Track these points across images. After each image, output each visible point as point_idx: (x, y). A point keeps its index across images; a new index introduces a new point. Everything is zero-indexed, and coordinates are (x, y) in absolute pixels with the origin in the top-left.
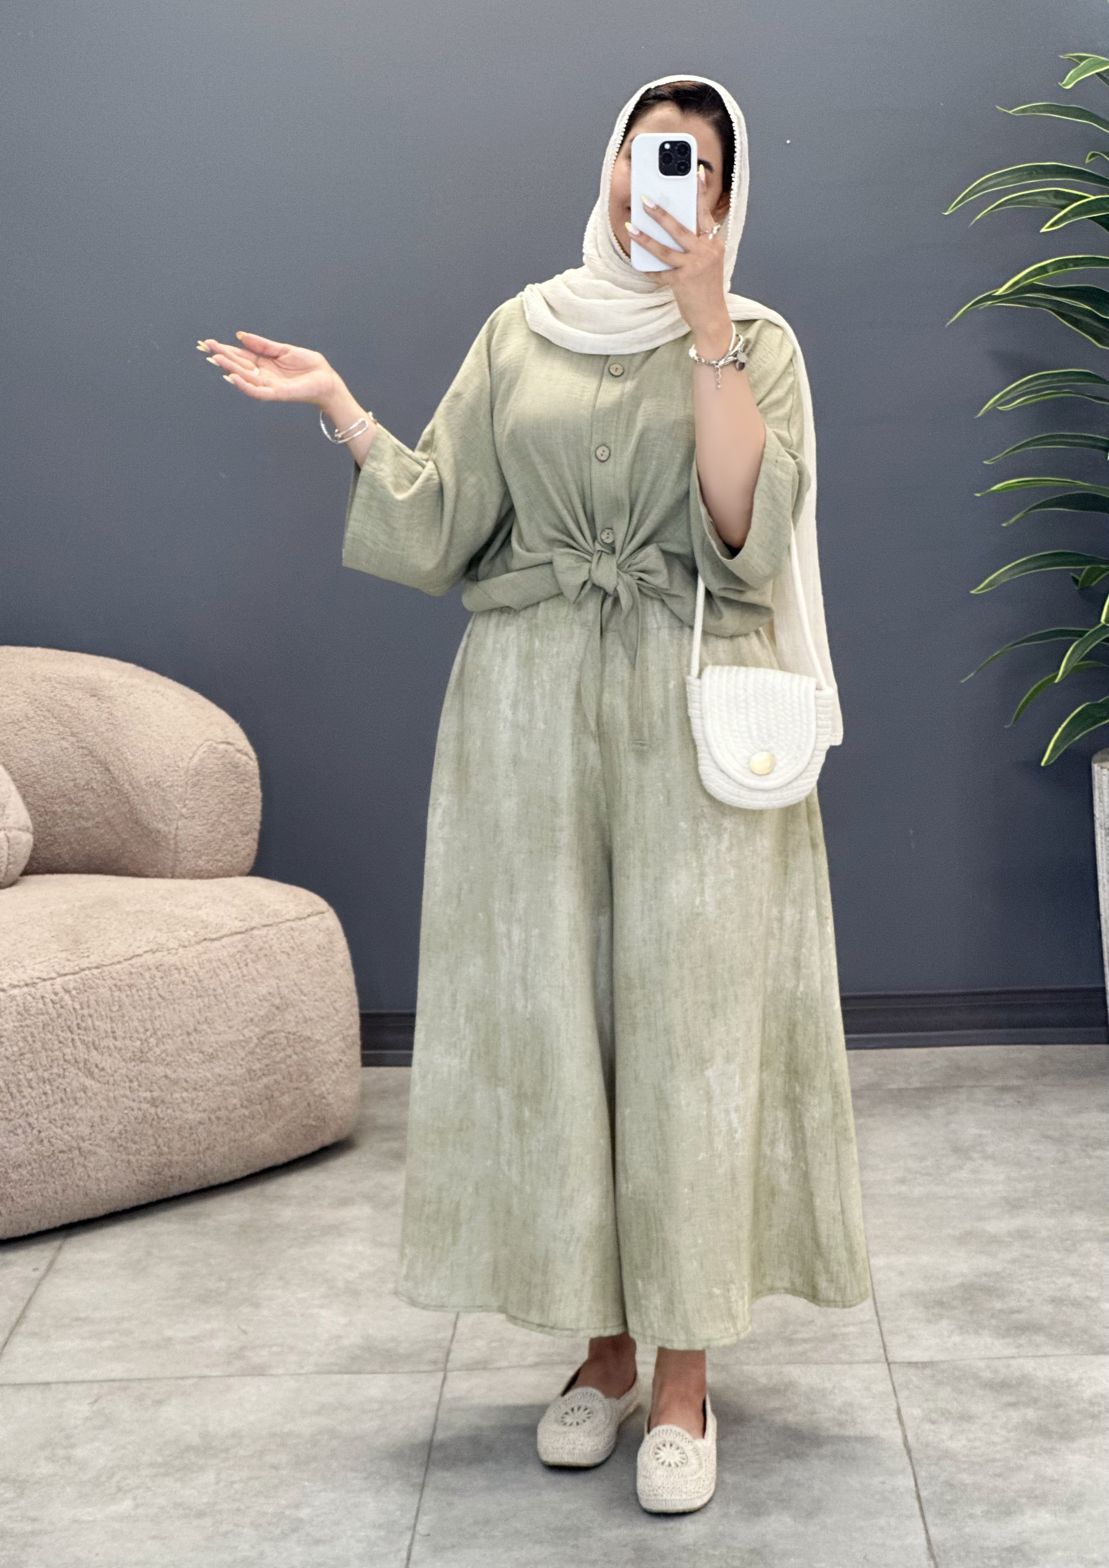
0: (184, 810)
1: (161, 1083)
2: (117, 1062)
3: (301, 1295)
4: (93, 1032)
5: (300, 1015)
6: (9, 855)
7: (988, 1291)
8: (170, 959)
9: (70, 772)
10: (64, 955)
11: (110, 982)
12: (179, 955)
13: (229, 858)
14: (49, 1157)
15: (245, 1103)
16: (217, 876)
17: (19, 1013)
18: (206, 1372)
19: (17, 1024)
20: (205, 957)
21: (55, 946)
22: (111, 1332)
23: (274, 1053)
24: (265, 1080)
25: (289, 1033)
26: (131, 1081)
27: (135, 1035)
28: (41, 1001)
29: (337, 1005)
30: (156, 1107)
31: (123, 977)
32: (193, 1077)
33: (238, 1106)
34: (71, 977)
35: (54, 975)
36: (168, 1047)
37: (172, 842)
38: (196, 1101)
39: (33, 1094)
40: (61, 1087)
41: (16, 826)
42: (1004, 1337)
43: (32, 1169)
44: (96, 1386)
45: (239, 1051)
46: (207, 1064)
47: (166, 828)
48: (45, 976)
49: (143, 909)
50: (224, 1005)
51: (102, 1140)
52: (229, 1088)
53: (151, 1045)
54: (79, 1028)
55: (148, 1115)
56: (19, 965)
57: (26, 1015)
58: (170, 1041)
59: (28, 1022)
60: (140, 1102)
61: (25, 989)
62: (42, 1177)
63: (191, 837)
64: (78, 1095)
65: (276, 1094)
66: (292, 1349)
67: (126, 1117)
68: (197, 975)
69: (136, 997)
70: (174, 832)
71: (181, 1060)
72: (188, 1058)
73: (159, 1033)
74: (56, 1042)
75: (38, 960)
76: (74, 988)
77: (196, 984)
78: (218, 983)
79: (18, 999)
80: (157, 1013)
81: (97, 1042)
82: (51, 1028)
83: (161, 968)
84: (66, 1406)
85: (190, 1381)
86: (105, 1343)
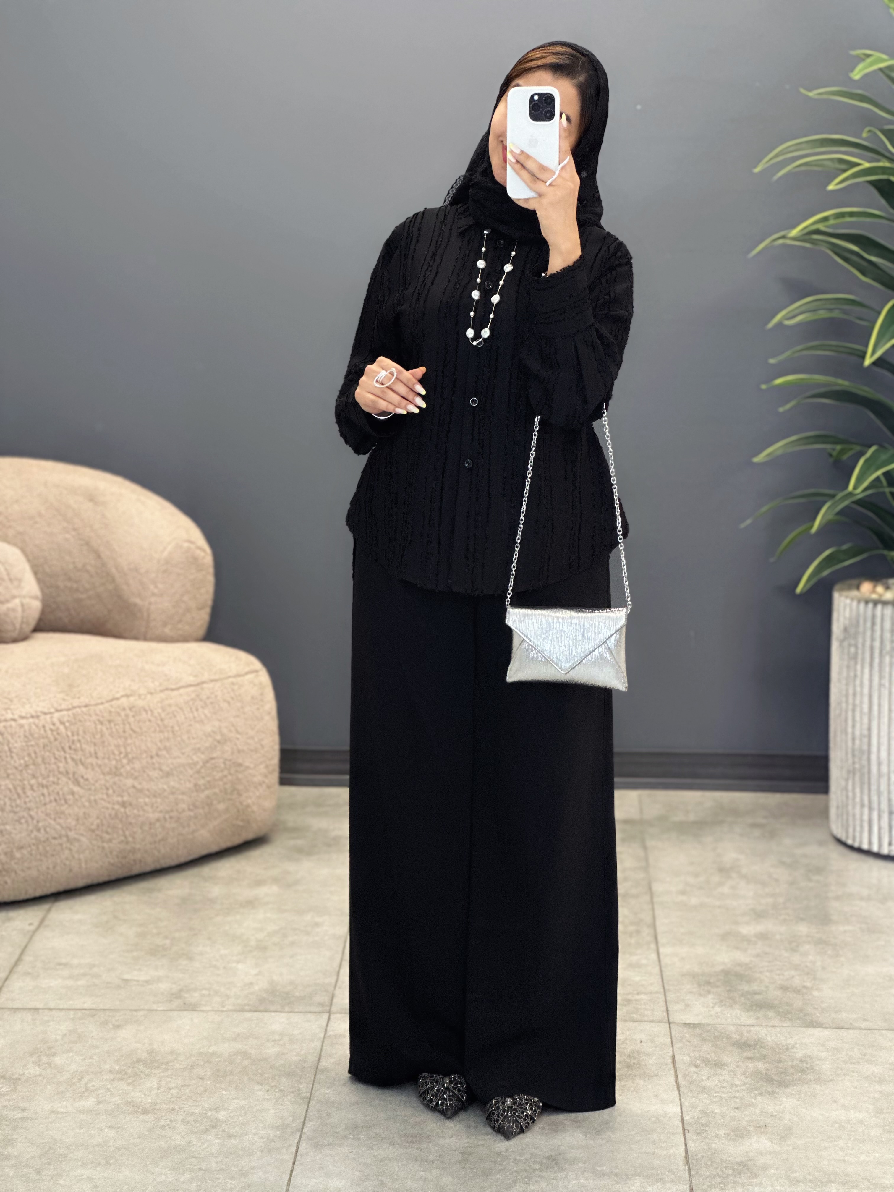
0: (155, 590)
2: (97, 775)
3: (224, 952)
5: (235, 748)
6: (23, 617)
8: (140, 703)
9: (71, 557)
10: (61, 696)
11: (94, 718)
12: (147, 700)
16: (177, 641)
17: (25, 737)
18: (155, 1007)
19: (24, 744)
20: (167, 702)
21: (54, 689)
22: (84, 975)
24: (207, 792)
27: (112, 756)
28: (42, 729)
29: (263, 742)
31: (104, 715)
34: (65, 713)
35: (52, 710)
36: (136, 766)
37: (145, 614)
39: (35, 795)
41: (30, 595)
42: (748, 1011)
43: (32, 850)
44: (72, 1012)
45: (189, 771)
47: (142, 603)
48: (47, 711)
49: (122, 663)
50: (179, 738)
53: (123, 764)
56: (27, 702)
57: (31, 738)
58: (138, 762)
59: (32, 743)
61: (31, 720)
63: (159, 611)
66: (217, 992)
67: (103, 814)
68: (160, 715)
69: (114, 730)
70: (147, 606)
73: (130, 756)
74: (53, 759)
75: (41, 699)
76: (68, 721)
77: (159, 722)
78: (175, 722)
79: (26, 726)
80: (129, 741)
81: (83, 760)
83: (133, 709)
84: (49, 1026)
85: (141, 1013)
86: (80, 983)
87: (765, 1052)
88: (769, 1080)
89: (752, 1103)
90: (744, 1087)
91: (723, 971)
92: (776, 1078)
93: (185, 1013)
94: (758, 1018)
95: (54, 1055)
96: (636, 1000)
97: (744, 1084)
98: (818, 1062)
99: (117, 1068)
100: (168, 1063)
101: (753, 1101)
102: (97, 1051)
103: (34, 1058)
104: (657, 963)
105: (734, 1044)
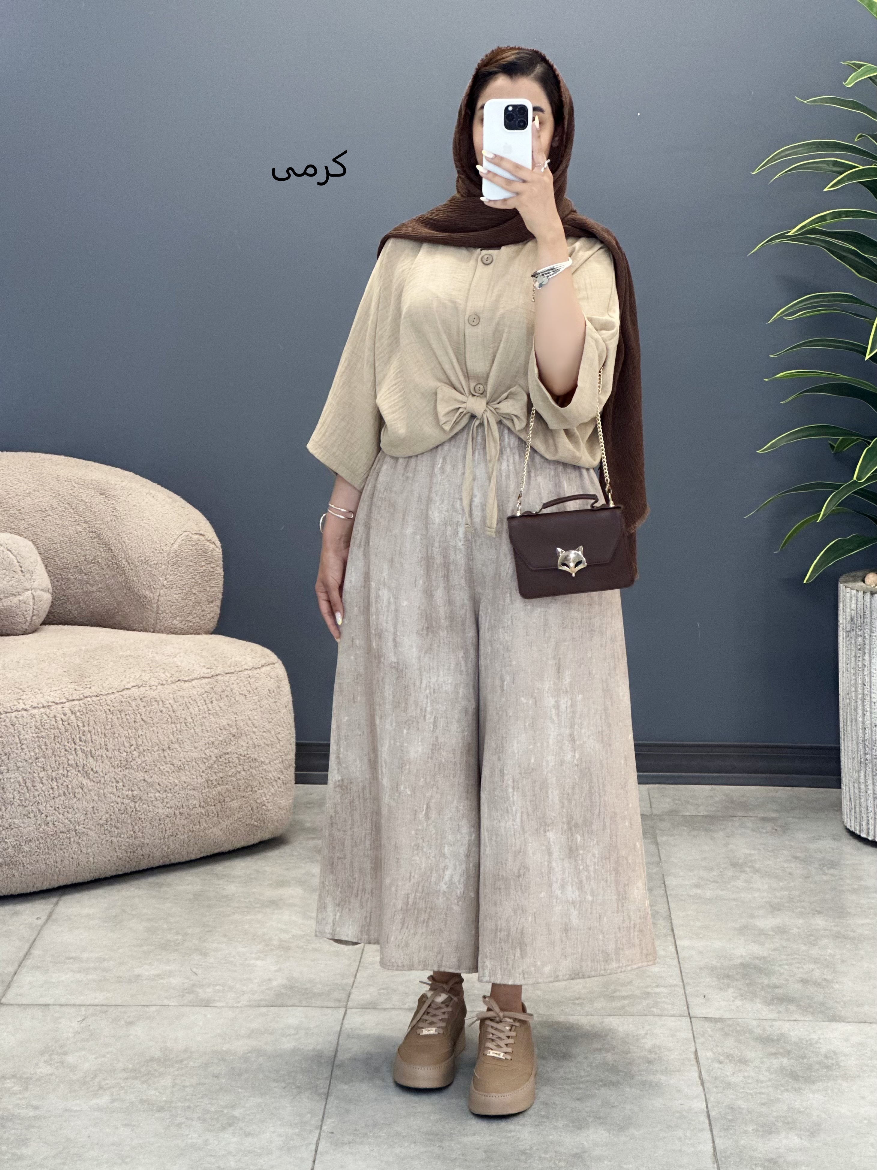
0: (165, 582)
1: (141, 784)
2: (107, 767)
3: (241, 949)
4: (91, 744)
5: (251, 742)
6: (34, 609)
7: (759, 970)
8: (152, 694)
9: (82, 549)
10: (73, 686)
11: (106, 708)
12: (158, 691)
13: (197, 619)
14: (52, 835)
15: (203, 804)
16: (187, 633)
17: (36, 728)
18: (166, 1002)
19: (35, 735)
20: (180, 693)
21: (66, 679)
22: (95, 969)
23: (227, 769)
24: (219, 788)
25: (241, 755)
26: (117, 782)
27: (122, 748)
28: (54, 719)
29: (279, 736)
30: (136, 802)
31: (115, 705)
32: (165, 782)
33: (197, 806)
34: (76, 702)
35: (64, 700)
36: (147, 758)
37: (155, 605)
38: (165, 800)
39: (44, 788)
40: (65, 784)
41: (40, 588)
42: (769, 1005)
43: (40, 843)
44: (83, 1009)
45: (201, 766)
46: (176, 773)
47: (151, 595)
48: (58, 701)
49: (132, 654)
50: (192, 731)
51: (93, 825)
52: (191, 792)
53: (134, 756)
54: (80, 741)
55: (128, 808)
56: (39, 692)
57: (42, 729)
58: (149, 754)
59: (43, 734)
60: (123, 798)
61: (42, 710)
62: (47, 850)
63: (169, 603)
64: (77, 791)
65: (227, 799)
66: (231, 988)
67: (112, 809)
68: (172, 707)
69: (125, 720)
70: (156, 598)
71: (156, 769)
72: (161, 768)
73: (141, 748)
74: (63, 750)
75: (53, 689)
76: (79, 711)
77: (171, 713)
78: (189, 714)
79: (37, 716)
80: (140, 732)
81: (93, 752)
82: (60, 739)
83: (144, 700)
84: (61, 1023)
85: (154, 1009)
86: (90, 977)
87: (788, 1048)
88: (794, 1076)
89: (779, 1099)
90: (769, 1083)
91: (742, 964)
92: (800, 1074)
93: (197, 1008)
94: (779, 1012)
95: (65, 1053)
96: (655, 993)
97: (770, 1080)
98: (843, 1058)
99: (130, 1066)
100: (182, 1061)
101: (780, 1097)
102: (110, 1049)
103: (46, 1057)
104: (675, 955)
105: (757, 1038)
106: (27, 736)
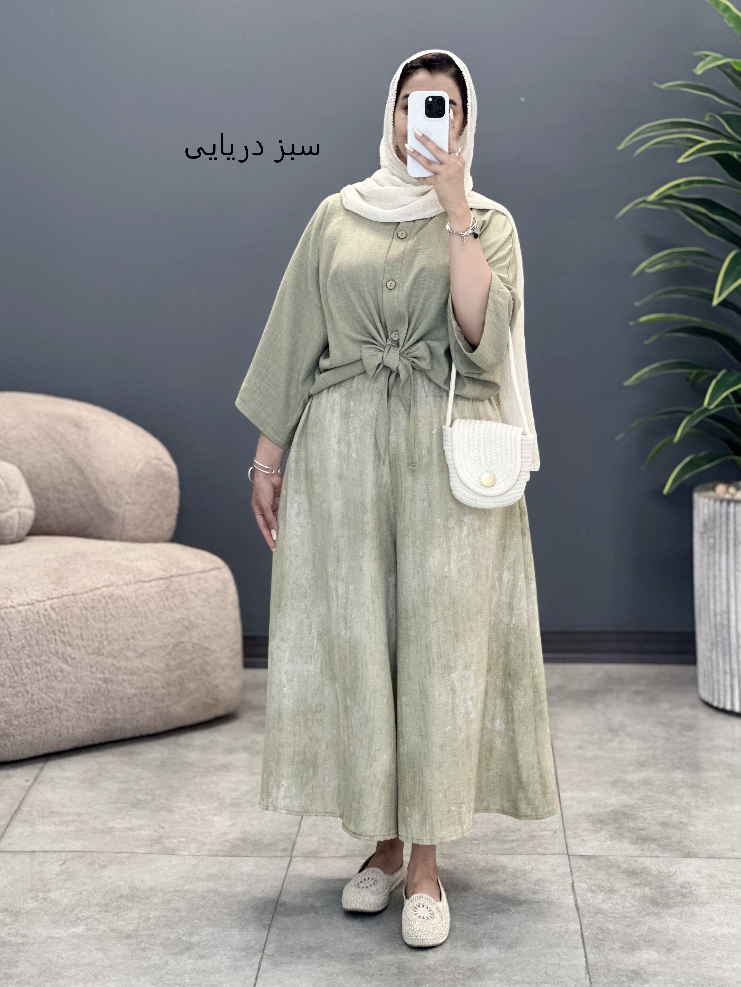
0: (129, 500)
8: (118, 592)
10: (52, 586)
11: (80, 604)
12: (124, 590)
13: (157, 530)
14: (38, 711)
15: (164, 685)
16: (148, 542)
18: (135, 850)
20: (141, 592)
21: (46, 581)
22: (73, 821)
23: (183, 656)
25: (194, 644)
26: (91, 667)
27: (95, 638)
30: (107, 683)
33: (160, 687)
34: (56, 600)
35: (45, 598)
36: (115, 647)
37: (121, 519)
39: (30, 672)
42: (634, 844)
43: (27, 719)
44: (64, 854)
45: (160, 653)
46: (140, 659)
47: (118, 510)
48: (40, 599)
49: (102, 559)
52: (154, 675)
57: (27, 623)
58: (117, 643)
59: (28, 627)
61: (27, 607)
62: (33, 724)
63: (133, 516)
64: (58, 674)
65: (185, 682)
67: (87, 689)
68: (135, 603)
69: (96, 614)
70: (122, 513)
71: (122, 655)
72: (127, 654)
73: (110, 638)
78: (148, 609)
81: (71, 642)
83: (112, 598)
84: (44, 866)
85: (124, 855)
86: (70, 828)
93: (164, 856)
94: (643, 850)
95: (49, 891)
99: (103, 901)
100: (147, 898)
102: (86, 887)
103: (32, 895)
106: (14, 629)
